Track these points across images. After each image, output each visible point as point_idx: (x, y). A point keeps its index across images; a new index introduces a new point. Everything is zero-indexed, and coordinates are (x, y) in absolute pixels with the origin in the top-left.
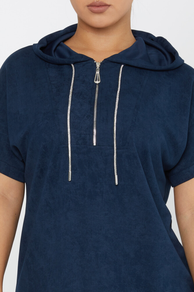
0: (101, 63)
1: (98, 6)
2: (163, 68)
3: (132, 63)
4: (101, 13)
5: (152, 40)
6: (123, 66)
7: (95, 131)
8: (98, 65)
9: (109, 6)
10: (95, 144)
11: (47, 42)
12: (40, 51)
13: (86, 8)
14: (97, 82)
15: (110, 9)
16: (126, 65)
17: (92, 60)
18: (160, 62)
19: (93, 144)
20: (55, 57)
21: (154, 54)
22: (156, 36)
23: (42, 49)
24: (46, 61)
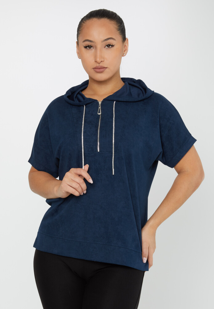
0: (102, 102)
1: (100, 69)
2: (140, 99)
3: (120, 99)
4: (101, 72)
5: (134, 82)
6: (115, 102)
7: (99, 143)
8: (100, 103)
9: (106, 68)
10: (99, 151)
11: (71, 92)
12: (67, 98)
13: (92, 70)
14: (99, 114)
15: (107, 70)
16: (117, 101)
17: (96, 100)
18: (139, 95)
19: (97, 151)
20: (76, 102)
21: (135, 91)
22: (137, 79)
23: (68, 97)
24: (71, 104)
